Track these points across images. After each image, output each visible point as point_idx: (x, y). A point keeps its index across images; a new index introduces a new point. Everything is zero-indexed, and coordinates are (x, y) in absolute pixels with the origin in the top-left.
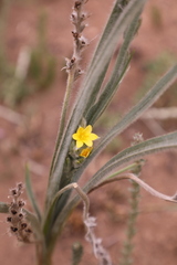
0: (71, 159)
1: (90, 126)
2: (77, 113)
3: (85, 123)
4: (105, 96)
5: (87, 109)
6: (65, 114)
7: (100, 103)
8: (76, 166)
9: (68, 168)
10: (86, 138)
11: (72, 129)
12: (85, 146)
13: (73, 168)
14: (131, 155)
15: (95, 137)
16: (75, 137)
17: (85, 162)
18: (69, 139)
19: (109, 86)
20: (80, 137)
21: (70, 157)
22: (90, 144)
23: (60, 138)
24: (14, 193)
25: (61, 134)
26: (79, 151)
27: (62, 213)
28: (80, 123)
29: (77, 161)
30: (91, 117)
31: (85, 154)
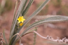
0: (17, 26)
1: (23, 16)
2: (19, 12)
3: (21, 15)
4: (27, 7)
5: (22, 11)
6: (15, 13)
7: (26, 10)
8: (18, 28)
9: (16, 29)
11: (17, 17)
12: (21, 22)
13: (17, 29)
14: (35, 25)
16: (18, 19)
17: (21, 27)
18: (16, 20)
19: (29, 4)
20: (20, 19)
21: (16, 26)
22: (23, 22)
25: (14, 19)
26: (19, 24)
28: (20, 15)
29: (19, 27)
30: (23, 14)
31: (21, 25)
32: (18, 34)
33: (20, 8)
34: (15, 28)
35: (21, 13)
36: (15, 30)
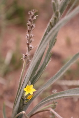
0: (23, 100)
1: (32, 85)
3: (30, 83)
4: (39, 71)
5: (31, 77)
6: (21, 79)
7: (37, 75)
8: (25, 103)
9: (22, 104)
10: (30, 90)
11: (24, 86)
12: (29, 94)
13: (24, 104)
14: (50, 99)
15: (34, 90)
16: (25, 89)
17: (29, 102)
19: (42, 67)
20: (27, 90)
21: (22, 99)
22: (32, 93)
23: (19, 90)
25: (19, 88)
26: (26, 96)
28: (28, 83)
29: (26, 101)
30: (33, 81)
31: (29, 98)
32: (24, 112)
33: (29, 73)
34: (20, 102)
35: (30, 80)
36: (20, 105)
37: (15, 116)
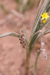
2: (43, 8)
3: (46, 11)
5: (47, 7)
8: (41, 26)
9: (39, 27)
12: (45, 19)
13: (40, 27)
16: (42, 16)
17: (44, 25)
18: (40, 17)
20: (44, 16)
21: (39, 23)
24: (22, 31)
26: (43, 21)
27: (35, 41)
28: (44, 11)
29: (42, 24)
31: (44, 22)
32: (41, 31)
34: (38, 25)
35: (46, 9)
36: (37, 27)
37: (34, 34)
